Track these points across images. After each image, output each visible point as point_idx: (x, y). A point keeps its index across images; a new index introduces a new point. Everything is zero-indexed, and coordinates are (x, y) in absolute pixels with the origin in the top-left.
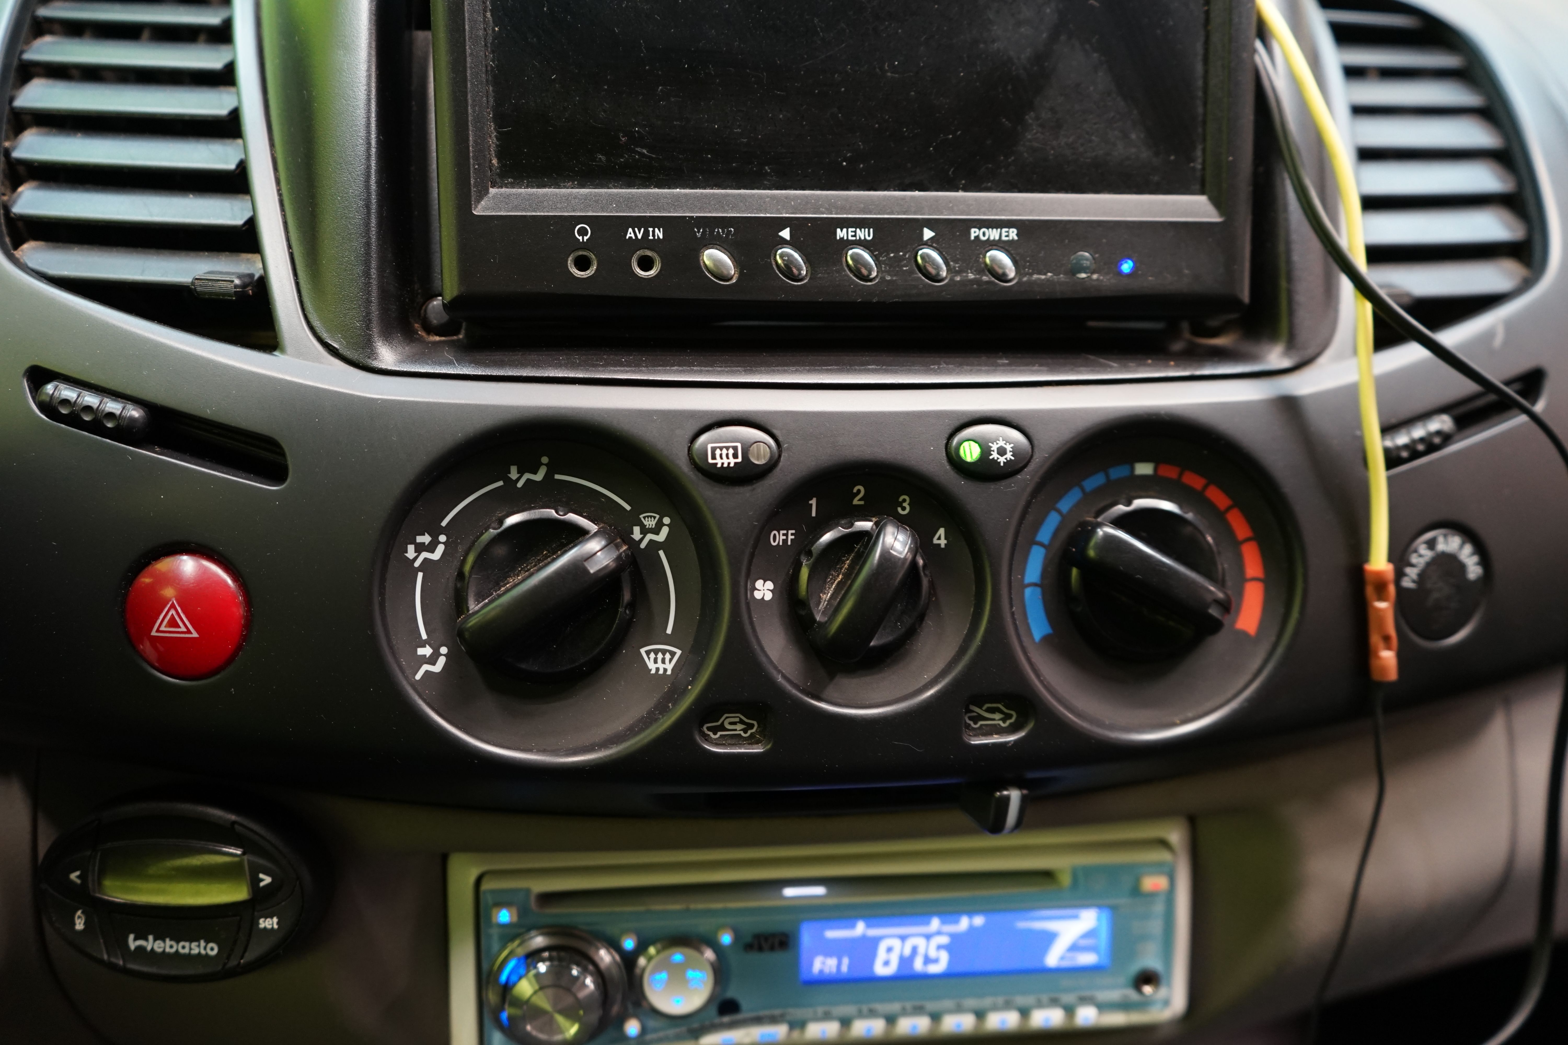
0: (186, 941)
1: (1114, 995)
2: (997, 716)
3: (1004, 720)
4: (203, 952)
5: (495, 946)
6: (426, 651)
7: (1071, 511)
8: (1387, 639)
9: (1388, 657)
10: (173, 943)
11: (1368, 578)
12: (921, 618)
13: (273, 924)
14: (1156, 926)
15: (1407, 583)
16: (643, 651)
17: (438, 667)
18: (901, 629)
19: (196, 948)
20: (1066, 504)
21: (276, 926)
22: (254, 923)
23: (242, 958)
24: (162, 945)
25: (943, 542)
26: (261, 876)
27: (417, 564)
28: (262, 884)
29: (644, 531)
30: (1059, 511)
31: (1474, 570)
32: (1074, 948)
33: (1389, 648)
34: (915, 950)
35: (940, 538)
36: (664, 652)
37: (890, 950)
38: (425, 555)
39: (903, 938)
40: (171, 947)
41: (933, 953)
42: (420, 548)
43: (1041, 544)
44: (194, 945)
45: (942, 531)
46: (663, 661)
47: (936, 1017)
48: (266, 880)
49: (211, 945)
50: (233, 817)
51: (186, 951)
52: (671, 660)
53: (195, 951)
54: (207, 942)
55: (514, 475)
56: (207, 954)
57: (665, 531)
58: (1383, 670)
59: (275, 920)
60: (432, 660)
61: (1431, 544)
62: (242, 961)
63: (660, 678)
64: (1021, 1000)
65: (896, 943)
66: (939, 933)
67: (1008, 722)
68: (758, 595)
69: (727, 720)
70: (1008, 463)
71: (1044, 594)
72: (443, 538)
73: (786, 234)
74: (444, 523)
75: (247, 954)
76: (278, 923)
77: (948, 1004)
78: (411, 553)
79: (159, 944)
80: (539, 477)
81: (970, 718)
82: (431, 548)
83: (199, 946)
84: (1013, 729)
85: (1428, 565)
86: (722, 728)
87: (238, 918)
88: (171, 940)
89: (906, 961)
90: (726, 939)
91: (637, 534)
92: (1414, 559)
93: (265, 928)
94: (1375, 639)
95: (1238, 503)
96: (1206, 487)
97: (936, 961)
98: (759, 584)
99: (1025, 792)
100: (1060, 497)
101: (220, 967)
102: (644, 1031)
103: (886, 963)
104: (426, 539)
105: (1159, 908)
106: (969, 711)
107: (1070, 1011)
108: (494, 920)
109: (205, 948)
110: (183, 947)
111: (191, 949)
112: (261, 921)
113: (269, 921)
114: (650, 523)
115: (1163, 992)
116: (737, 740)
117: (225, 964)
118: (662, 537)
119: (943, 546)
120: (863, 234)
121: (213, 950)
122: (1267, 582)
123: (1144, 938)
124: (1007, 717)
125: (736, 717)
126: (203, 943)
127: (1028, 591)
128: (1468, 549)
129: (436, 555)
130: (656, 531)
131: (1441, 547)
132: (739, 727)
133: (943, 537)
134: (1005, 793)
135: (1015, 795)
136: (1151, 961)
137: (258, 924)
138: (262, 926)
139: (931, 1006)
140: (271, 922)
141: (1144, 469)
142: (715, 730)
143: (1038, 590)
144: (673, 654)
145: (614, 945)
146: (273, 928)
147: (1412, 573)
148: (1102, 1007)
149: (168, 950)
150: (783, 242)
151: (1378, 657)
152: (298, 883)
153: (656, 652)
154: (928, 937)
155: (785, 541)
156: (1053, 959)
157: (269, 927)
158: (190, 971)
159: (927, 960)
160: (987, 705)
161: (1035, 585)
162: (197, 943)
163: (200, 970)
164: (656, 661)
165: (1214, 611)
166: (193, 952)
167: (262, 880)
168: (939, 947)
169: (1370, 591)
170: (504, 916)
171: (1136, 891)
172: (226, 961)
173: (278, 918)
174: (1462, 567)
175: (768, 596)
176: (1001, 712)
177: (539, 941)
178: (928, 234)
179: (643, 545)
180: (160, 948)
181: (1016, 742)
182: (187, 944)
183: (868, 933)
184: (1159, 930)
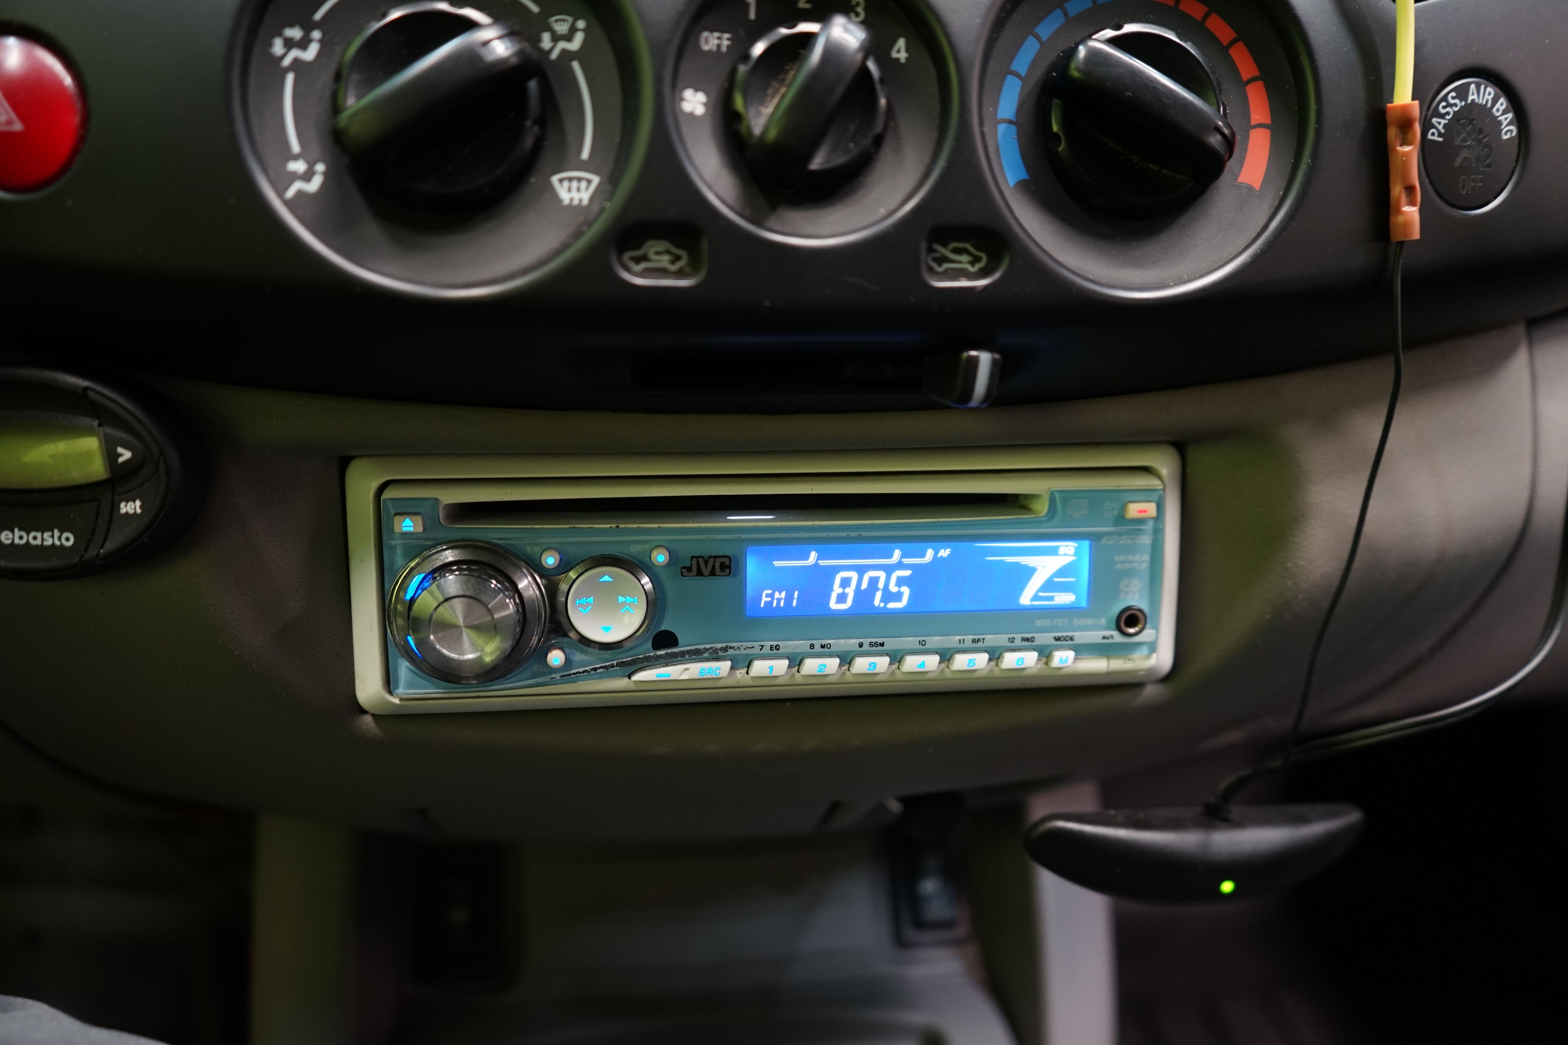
0: (37, 531)
1: (1095, 636)
2: (965, 258)
3: (972, 263)
4: (57, 543)
5: (399, 560)
6: (299, 166)
7: (1051, 38)
8: (1410, 189)
9: (1411, 212)
10: (24, 534)
11: (1390, 117)
12: (878, 141)
13: (135, 509)
14: (1142, 560)
15: (1433, 136)
16: (555, 179)
17: (314, 185)
18: (853, 150)
19: (49, 539)
20: (1046, 30)
21: (139, 511)
22: (115, 507)
23: (102, 547)
24: (11, 536)
25: (903, 56)
26: (120, 450)
27: (287, 62)
28: (121, 460)
29: (556, 38)
30: (1037, 37)
31: (1509, 131)
32: (1049, 585)
33: (1412, 203)
34: (874, 581)
35: (900, 51)
36: (579, 179)
37: (845, 583)
38: (294, 53)
39: (861, 570)
40: (21, 538)
41: (893, 588)
42: (289, 44)
43: (1017, 75)
44: (47, 535)
45: (901, 43)
46: (578, 190)
47: (897, 658)
48: (126, 455)
49: (66, 535)
50: (86, 384)
51: (38, 542)
52: (587, 188)
53: (48, 542)
54: (61, 532)
56: (62, 545)
57: (579, 38)
58: (1407, 226)
59: (138, 503)
60: (308, 176)
61: (1462, 93)
62: (101, 551)
63: (575, 209)
64: (991, 640)
65: (854, 575)
66: (900, 566)
67: (978, 266)
68: (687, 107)
69: (651, 249)
71: (1019, 133)
72: (316, 35)
74: (318, 15)
75: (107, 543)
76: (141, 507)
77: (911, 642)
78: (278, 47)
79: (7, 535)
81: (935, 260)
82: (303, 44)
83: (53, 536)
84: (984, 273)
85: (1458, 117)
86: (644, 258)
87: (96, 503)
88: (20, 530)
89: (864, 597)
90: (660, 558)
91: (546, 41)
92: (1442, 109)
93: (127, 513)
94: (1397, 191)
95: (1241, 37)
96: (1206, 16)
97: (898, 597)
98: (688, 94)
99: (997, 356)
100: (1040, 20)
101: (77, 559)
102: (568, 662)
103: (842, 598)
104: (295, 33)
105: (1146, 540)
106: (931, 250)
107: (1045, 654)
108: (396, 530)
109: (60, 539)
110: (35, 538)
111: (43, 540)
112: (122, 505)
113: (131, 505)
114: (562, 28)
115: (1147, 635)
116: (662, 272)
117: (82, 556)
118: (575, 45)
119: (903, 61)
121: (68, 540)
122: (1274, 128)
123: (1129, 573)
124: (975, 260)
125: (663, 245)
126: (56, 533)
127: (1001, 128)
128: (1502, 103)
129: (310, 54)
130: (569, 37)
131: (1473, 98)
132: (666, 258)
133: (903, 49)
134: (973, 353)
135: (985, 359)
136: (1137, 600)
137: (119, 509)
138: (123, 510)
139: (891, 644)
140: (133, 506)
142: (638, 260)
143: (1013, 128)
144: (589, 182)
145: (536, 567)
146: (135, 512)
147: (1440, 124)
148: (1081, 650)
149: (17, 541)
151: (1399, 212)
152: (162, 458)
153: (570, 179)
154: (889, 570)
155: (719, 46)
156: (1025, 599)
157: (132, 512)
158: (42, 564)
159: (888, 596)
160: (953, 245)
161: (1010, 122)
162: (50, 534)
163: (55, 562)
164: (569, 190)
165: (1215, 140)
166: (45, 543)
167: (120, 455)
168: (900, 582)
169: (1392, 133)
170: (408, 525)
171: (1121, 519)
172: (84, 553)
173: (141, 501)
174: (1495, 124)
175: (700, 109)
176: (968, 253)
177: (449, 556)
179: (554, 55)
180: (8, 539)
181: (986, 287)
182: (39, 535)
183: (822, 563)
184: (1145, 566)
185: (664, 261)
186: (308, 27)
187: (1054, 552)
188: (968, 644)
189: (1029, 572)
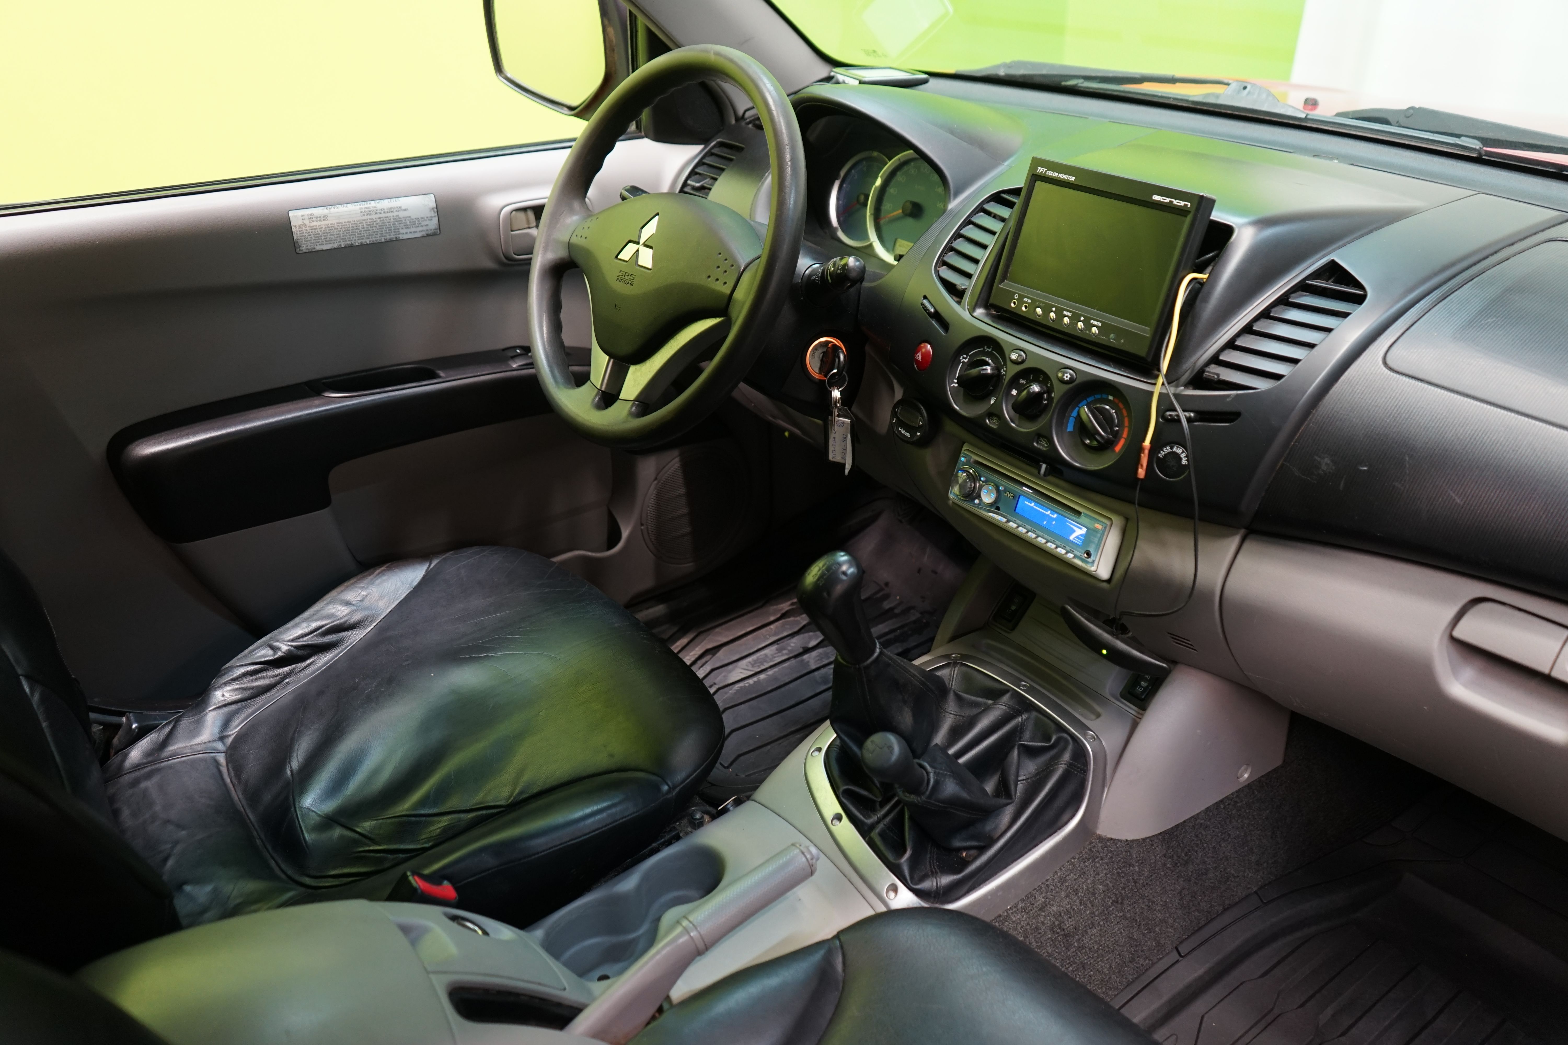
1: (1079, 555)
2: (1045, 442)
3: (1046, 444)
8: (1142, 465)
9: (1141, 471)
12: (1042, 412)
13: (919, 434)
15: (1160, 456)
17: (955, 385)
27: (961, 361)
31: (1184, 462)
32: (1077, 537)
33: (1142, 469)
38: (964, 360)
42: (963, 358)
55: (985, 348)
56: (908, 436)
58: (1139, 474)
60: (955, 383)
61: (1172, 448)
62: (913, 440)
68: (1012, 393)
69: (995, 418)
70: (1067, 380)
73: (1054, 309)
74: (970, 354)
78: (961, 358)
80: (990, 350)
82: (966, 358)
85: (1168, 453)
86: (992, 419)
90: (1001, 489)
91: (1002, 370)
92: (1164, 449)
94: (1139, 465)
95: (1128, 416)
98: (1014, 390)
99: (1047, 465)
100: (1088, 397)
104: (965, 356)
107: (1067, 553)
119: (1054, 397)
120: (1070, 314)
123: (1093, 542)
125: (997, 418)
127: (1071, 419)
128: (1184, 454)
129: (966, 361)
131: (1175, 449)
141: (1111, 398)
147: (1162, 453)
150: (1052, 311)
151: (1139, 470)
155: (1023, 382)
156: (1071, 538)
166: (906, 435)
169: (1141, 450)
172: (911, 439)
174: (1181, 459)
175: (1015, 394)
178: (1082, 318)
179: (1002, 374)
181: (1045, 450)
183: (1035, 507)
184: (1096, 542)
185: (995, 421)
186: (967, 356)
187: (1081, 528)
188: (1052, 541)
189: (1074, 531)
